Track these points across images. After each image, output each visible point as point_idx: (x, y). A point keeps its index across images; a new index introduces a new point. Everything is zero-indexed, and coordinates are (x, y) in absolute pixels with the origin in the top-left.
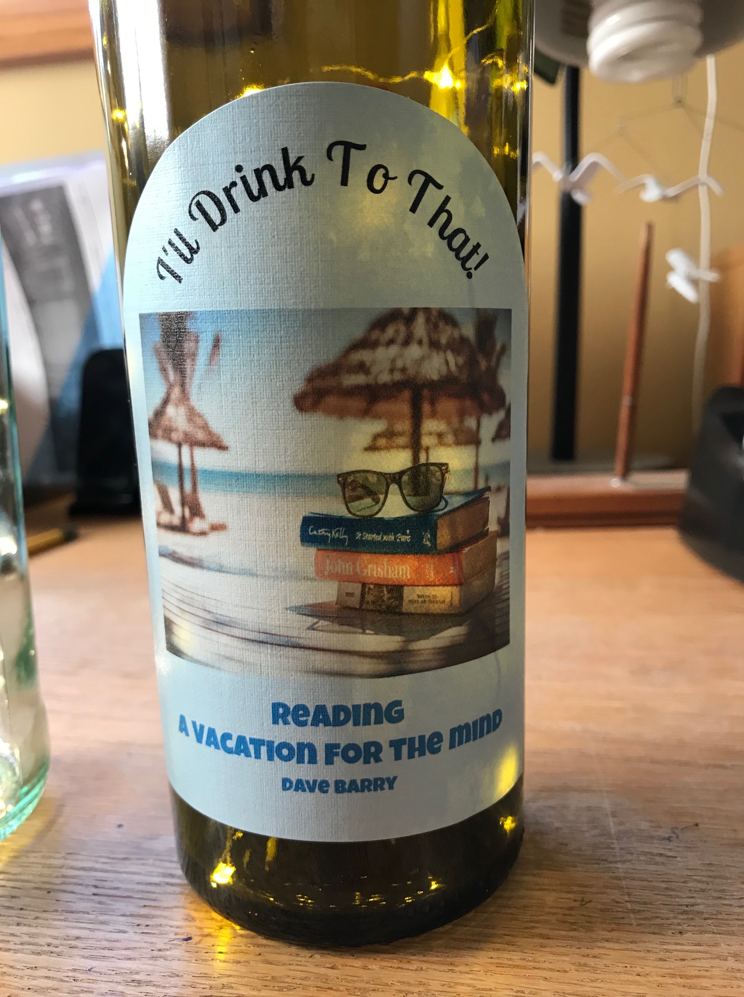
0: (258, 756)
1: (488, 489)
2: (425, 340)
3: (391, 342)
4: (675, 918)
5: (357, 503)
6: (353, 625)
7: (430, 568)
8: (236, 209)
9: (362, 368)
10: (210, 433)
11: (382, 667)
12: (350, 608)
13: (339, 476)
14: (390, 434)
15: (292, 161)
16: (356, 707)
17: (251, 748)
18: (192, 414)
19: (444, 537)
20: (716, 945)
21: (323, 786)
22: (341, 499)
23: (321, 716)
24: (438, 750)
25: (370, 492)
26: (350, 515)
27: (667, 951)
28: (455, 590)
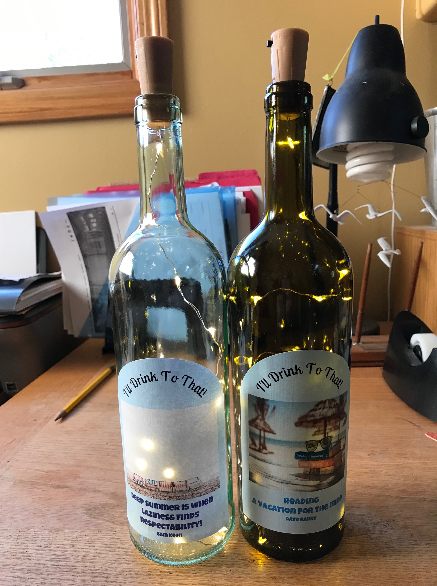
0: (279, 511)
1: (341, 438)
2: (328, 407)
3: (320, 409)
4: (389, 551)
5: (310, 448)
6: (307, 478)
7: (327, 463)
8: (282, 378)
9: (313, 416)
10: (271, 429)
11: (314, 489)
12: (307, 474)
13: (305, 442)
14: (319, 431)
15: (297, 368)
16: (307, 499)
17: (277, 509)
18: (265, 423)
19: (331, 454)
20: (400, 559)
21: (297, 519)
22: (306, 448)
23: (298, 502)
24: (327, 508)
25: (313, 446)
26: (308, 452)
27: (387, 561)
28: (333, 467)
